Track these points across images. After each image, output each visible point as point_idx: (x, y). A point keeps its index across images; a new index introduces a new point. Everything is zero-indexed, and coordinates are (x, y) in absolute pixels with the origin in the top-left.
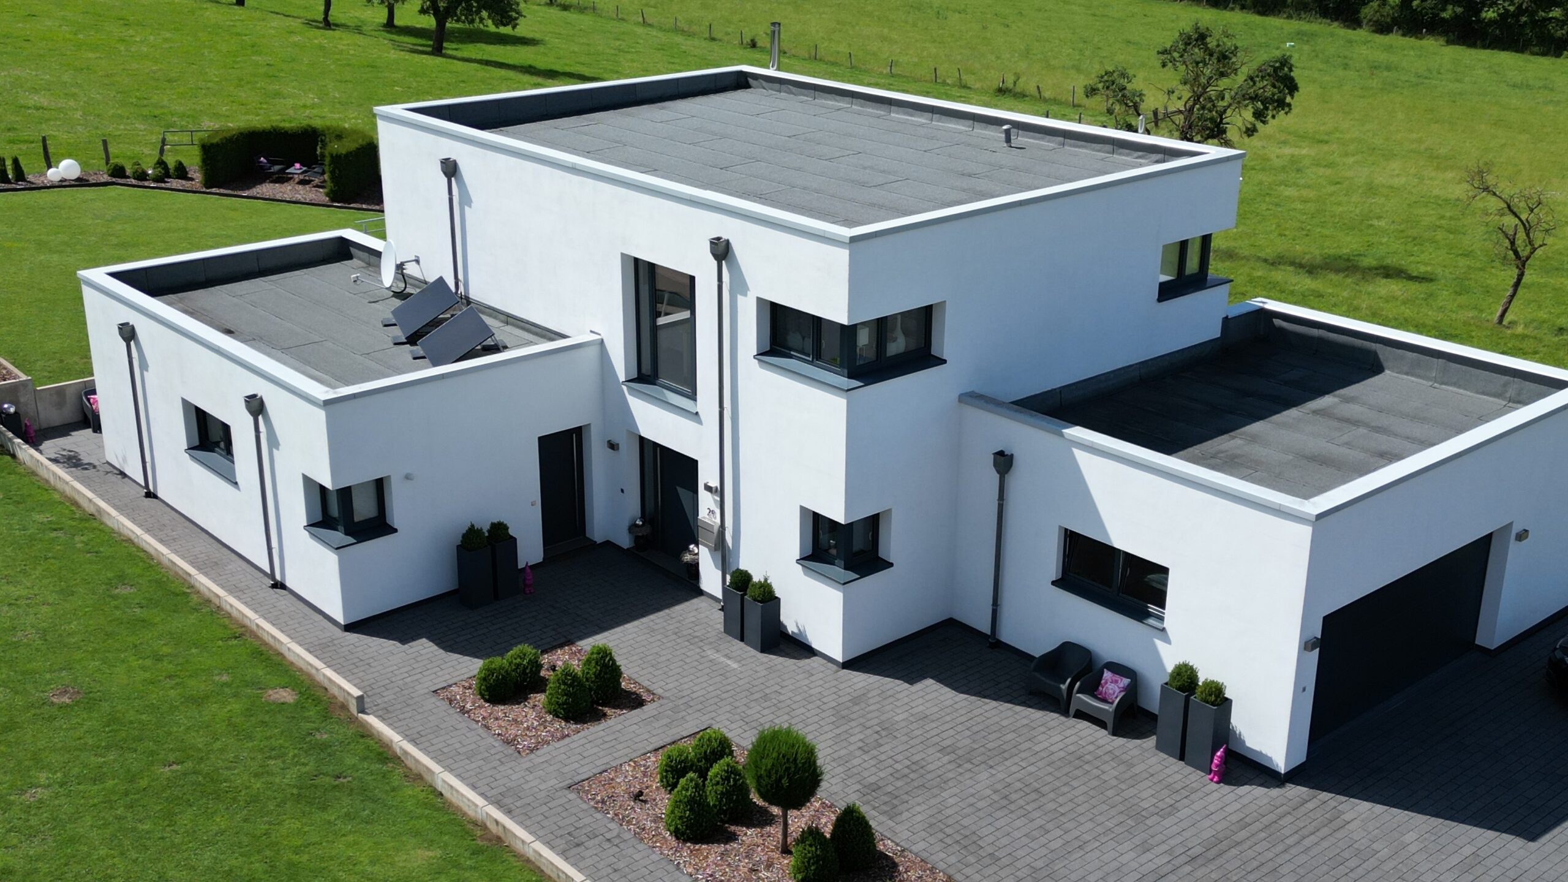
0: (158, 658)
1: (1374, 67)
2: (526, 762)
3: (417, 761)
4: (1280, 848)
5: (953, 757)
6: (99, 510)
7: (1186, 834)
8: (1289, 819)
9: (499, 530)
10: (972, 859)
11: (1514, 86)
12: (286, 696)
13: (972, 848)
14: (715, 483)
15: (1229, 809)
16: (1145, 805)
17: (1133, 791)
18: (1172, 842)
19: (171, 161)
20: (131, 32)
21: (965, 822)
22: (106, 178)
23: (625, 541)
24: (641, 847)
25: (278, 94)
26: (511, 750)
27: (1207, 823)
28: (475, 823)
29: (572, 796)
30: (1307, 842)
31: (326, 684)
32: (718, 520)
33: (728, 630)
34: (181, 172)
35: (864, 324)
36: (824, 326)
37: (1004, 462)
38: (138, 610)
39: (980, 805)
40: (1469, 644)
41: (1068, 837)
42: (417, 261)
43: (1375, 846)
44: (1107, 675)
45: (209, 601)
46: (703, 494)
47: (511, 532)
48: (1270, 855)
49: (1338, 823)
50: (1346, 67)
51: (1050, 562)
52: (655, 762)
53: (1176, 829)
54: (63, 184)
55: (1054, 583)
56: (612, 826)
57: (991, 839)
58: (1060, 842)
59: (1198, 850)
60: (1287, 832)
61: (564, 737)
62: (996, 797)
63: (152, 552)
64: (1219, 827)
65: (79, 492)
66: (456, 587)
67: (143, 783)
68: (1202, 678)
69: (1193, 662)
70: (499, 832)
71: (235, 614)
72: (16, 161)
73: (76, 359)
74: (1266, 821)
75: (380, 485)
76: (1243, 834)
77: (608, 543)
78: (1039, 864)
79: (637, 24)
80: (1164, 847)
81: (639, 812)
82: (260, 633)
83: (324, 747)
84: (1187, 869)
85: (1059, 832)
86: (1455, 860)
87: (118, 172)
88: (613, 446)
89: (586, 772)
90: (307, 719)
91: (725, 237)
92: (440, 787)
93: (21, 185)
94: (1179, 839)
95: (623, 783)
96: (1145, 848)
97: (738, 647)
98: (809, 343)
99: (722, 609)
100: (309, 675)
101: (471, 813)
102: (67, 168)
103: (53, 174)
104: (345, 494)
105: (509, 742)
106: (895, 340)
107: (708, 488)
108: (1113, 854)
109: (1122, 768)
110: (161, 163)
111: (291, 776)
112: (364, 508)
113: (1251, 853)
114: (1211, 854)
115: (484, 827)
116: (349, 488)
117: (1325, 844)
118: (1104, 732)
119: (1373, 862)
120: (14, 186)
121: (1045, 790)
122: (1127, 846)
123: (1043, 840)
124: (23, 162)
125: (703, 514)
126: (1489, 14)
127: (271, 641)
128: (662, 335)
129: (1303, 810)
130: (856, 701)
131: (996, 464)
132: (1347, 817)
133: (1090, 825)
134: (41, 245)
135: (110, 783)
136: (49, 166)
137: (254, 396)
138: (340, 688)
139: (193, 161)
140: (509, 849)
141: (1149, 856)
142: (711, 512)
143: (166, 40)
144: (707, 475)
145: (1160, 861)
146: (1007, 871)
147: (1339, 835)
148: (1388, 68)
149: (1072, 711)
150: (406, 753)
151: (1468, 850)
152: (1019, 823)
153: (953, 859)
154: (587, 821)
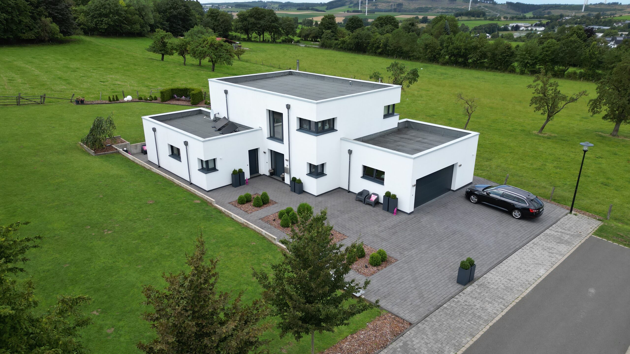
0: (170, 195)
1: (442, 74)
2: (250, 215)
3: (228, 212)
4: (408, 226)
5: (340, 212)
6: (151, 168)
7: (388, 224)
8: (410, 221)
9: (240, 171)
10: (344, 229)
11: (475, 78)
12: (198, 202)
13: (344, 227)
14: (288, 159)
15: (397, 220)
16: (380, 219)
17: (377, 217)
18: (385, 226)
19: (153, 96)
20: (137, 67)
21: (343, 223)
22: (138, 100)
23: (268, 174)
24: (275, 229)
25: (176, 81)
26: (246, 213)
27: (393, 222)
28: (241, 223)
29: (260, 221)
30: (413, 225)
31: (207, 199)
32: (289, 167)
33: (291, 190)
34: (156, 99)
35: (319, 122)
36: (311, 123)
37: (350, 152)
38: (163, 187)
39: (346, 220)
40: (450, 190)
41: (364, 225)
42: (219, 114)
43: (427, 225)
44: (372, 195)
45: (178, 185)
46: (285, 161)
47: (243, 171)
48: (405, 227)
49: (419, 222)
50: (435, 74)
51: (360, 172)
52: (277, 215)
53: (386, 223)
54: (128, 102)
55: (361, 177)
56: (269, 225)
57: (348, 226)
58: (362, 226)
59: (391, 227)
60: (409, 223)
61: (257, 210)
62: (349, 219)
63: (164, 176)
64: (395, 223)
65: (145, 165)
66: (231, 183)
67: (171, 217)
68: (392, 194)
69: (390, 191)
70: (247, 224)
71: (184, 187)
72: (116, 96)
73: (139, 139)
74: (405, 222)
75: (214, 160)
76: (400, 224)
77: (264, 175)
78: (358, 230)
79: (261, 65)
80: (384, 226)
81: (274, 223)
82: (191, 190)
83: (207, 211)
84: (388, 230)
85: (362, 224)
86: (443, 227)
87: (140, 99)
88: (265, 153)
89: (263, 216)
90: (204, 206)
91: (289, 104)
92: (233, 217)
93: (118, 102)
94: (387, 225)
95: (272, 218)
96: (380, 227)
97: (294, 194)
98: (308, 127)
99: (290, 186)
100: (202, 198)
101: (240, 222)
102: (129, 98)
103: (126, 99)
104: (207, 162)
105: (246, 212)
106: (326, 126)
107: (287, 160)
108: (373, 228)
109: (375, 213)
110: (151, 96)
111: (202, 215)
112: (211, 166)
113: (401, 227)
114: (394, 227)
115: (243, 224)
116: (208, 160)
117: (417, 225)
118: (372, 207)
119: (426, 228)
120: (116, 102)
121: (359, 217)
122: (376, 226)
123: (359, 226)
124: (118, 96)
125: (285, 166)
126: (470, 61)
127: (193, 192)
128: (275, 128)
129: (413, 220)
130: (319, 203)
131: (348, 152)
132: (421, 221)
133: (368, 223)
134: (126, 115)
135: (164, 217)
136: (124, 98)
137: (186, 141)
138: (210, 200)
139: (158, 96)
140: (249, 227)
141: (380, 228)
142: (287, 166)
143: (146, 69)
144: (286, 157)
145: (382, 229)
146: (351, 231)
147: (420, 224)
148: (445, 74)
149: (365, 203)
150: (225, 211)
151: (446, 226)
152: (354, 223)
153: (340, 230)
154: (264, 225)
